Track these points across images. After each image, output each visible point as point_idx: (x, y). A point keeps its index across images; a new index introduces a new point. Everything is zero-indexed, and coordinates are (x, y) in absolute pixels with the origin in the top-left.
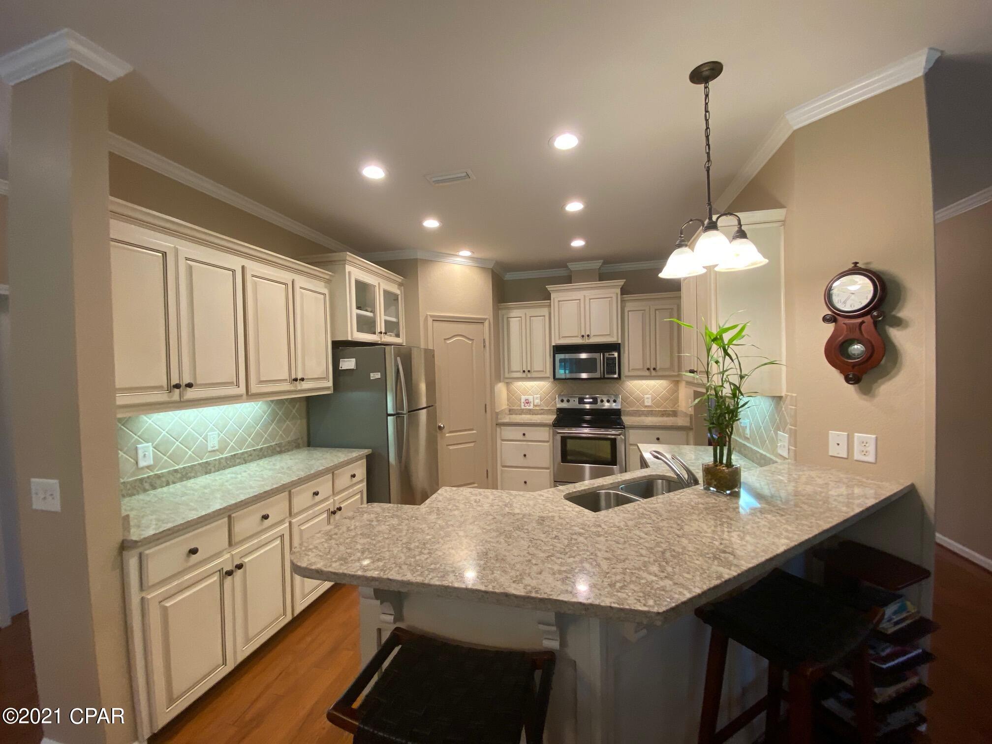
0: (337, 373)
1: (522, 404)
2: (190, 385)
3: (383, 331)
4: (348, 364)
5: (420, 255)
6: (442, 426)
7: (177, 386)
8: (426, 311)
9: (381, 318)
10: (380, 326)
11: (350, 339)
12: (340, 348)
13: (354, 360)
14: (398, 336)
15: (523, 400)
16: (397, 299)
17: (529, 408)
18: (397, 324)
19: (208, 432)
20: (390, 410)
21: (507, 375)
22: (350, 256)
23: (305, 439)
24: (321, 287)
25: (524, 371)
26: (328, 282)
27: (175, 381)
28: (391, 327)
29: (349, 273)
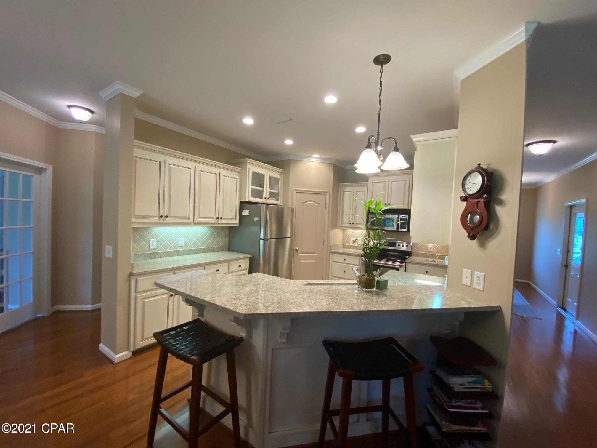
0: (241, 217)
1: (351, 243)
2: (167, 217)
3: (268, 197)
4: (246, 213)
5: (291, 158)
6: (297, 249)
7: (162, 217)
8: (293, 187)
9: (266, 190)
10: (266, 194)
11: (247, 200)
12: (243, 204)
13: (248, 211)
14: (278, 200)
15: (351, 240)
16: (279, 181)
17: (354, 245)
18: (278, 194)
19: (180, 238)
20: (262, 237)
21: (340, 225)
22: (249, 160)
23: (227, 247)
24: (236, 175)
25: (350, 223)
26: (240, 172)
27: (161, 214)
28: (272, 195)
29: (249, 168)
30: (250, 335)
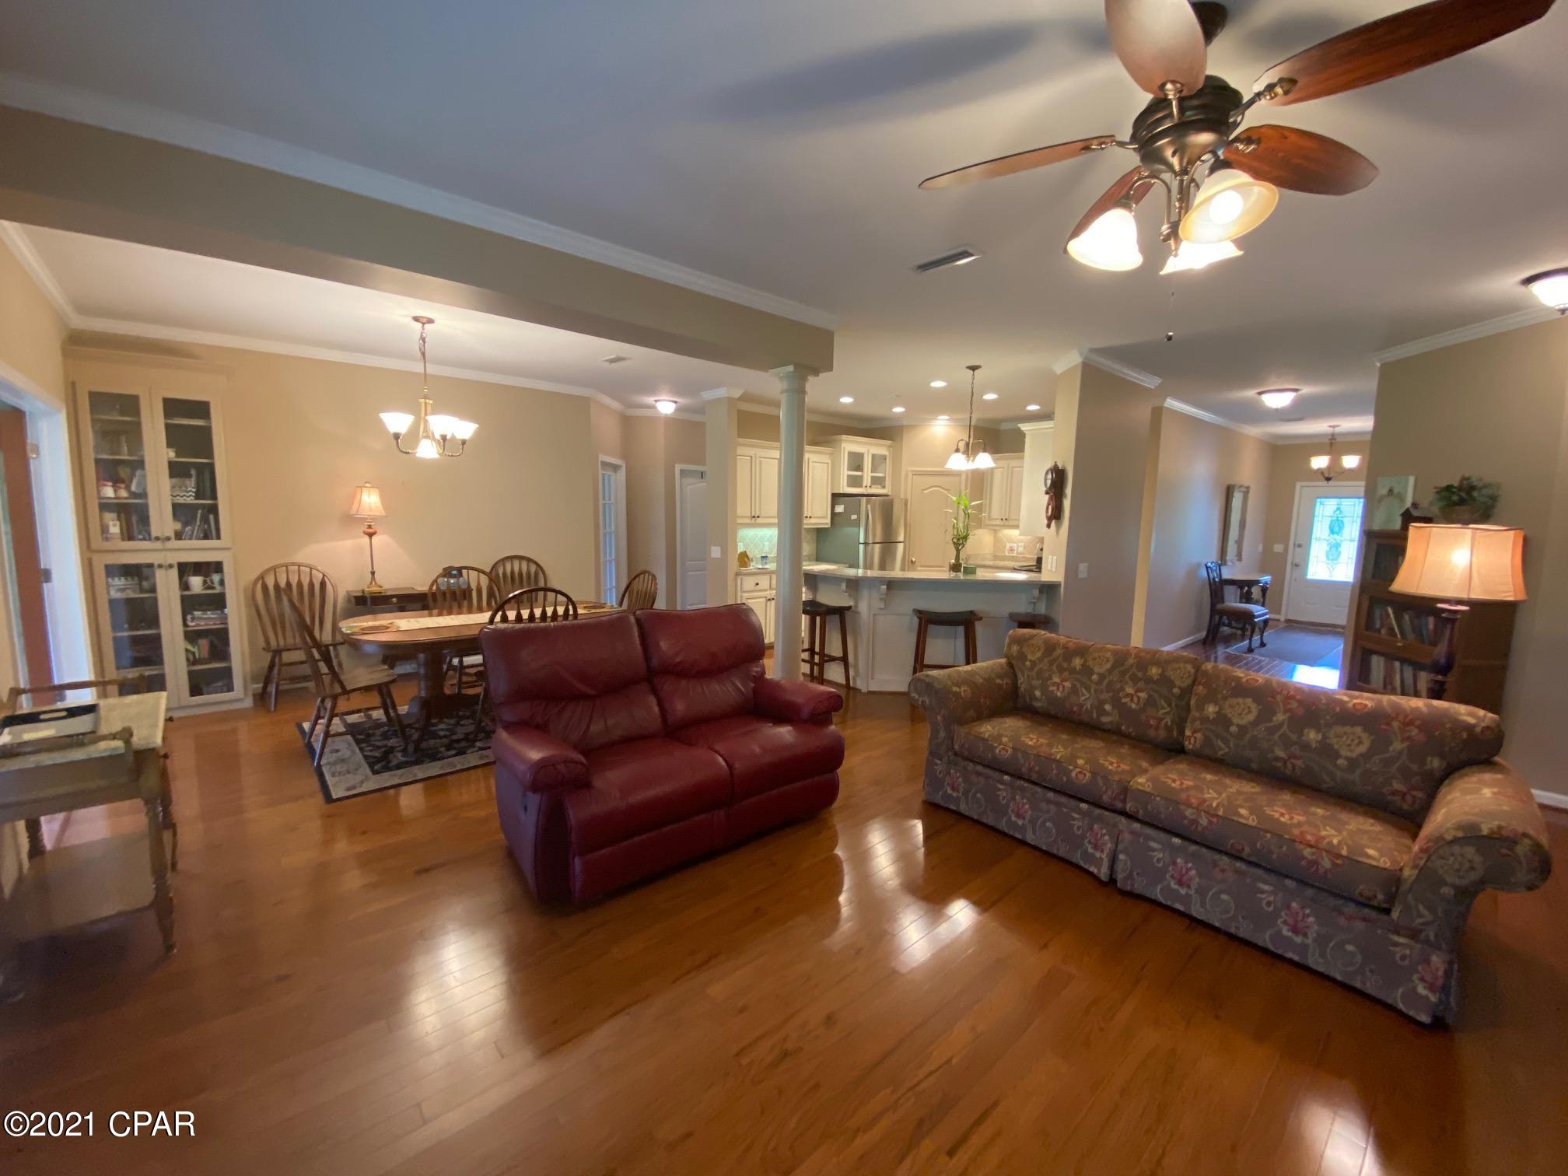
0: (833, 514)
1: (1007, 551)
2: (758, 517)
3: (869, 484)
4: (840, 509)
5: (905, 423)
6: (914, 560)
7: (754, 517)
8: (907, 467)
9: (867, 474)
10: (867, 481)
11: (841, 492)
12: (836, 497)
13: (843, 506)
14: (884, 487)
15: (1008, 548)
16: (886, 459)
17: (1011, 555)
18: (884, 478)
20: (862, 540)
21: (987, 522)
22: (844, 437)
23: (815, 556)
24: (826, 459)
26: (831, 454)
27: (753, 515)
28: (876, 481)
29: (844, 448)
30: (856, 603)
